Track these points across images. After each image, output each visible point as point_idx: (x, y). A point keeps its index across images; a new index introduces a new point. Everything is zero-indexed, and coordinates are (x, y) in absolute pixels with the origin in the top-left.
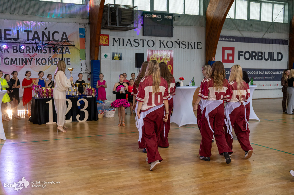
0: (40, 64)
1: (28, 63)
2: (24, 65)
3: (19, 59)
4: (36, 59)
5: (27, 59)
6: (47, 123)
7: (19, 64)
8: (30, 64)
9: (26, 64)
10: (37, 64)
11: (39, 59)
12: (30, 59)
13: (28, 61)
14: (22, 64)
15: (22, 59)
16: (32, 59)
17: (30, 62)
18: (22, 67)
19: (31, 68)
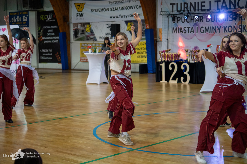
0: (227, 32)
1: (218, 31)
2: (215, 33)
3: (211, 27)
4: (224, 27)
5: (217, 27)
6: (161, 82)
7: (211, 32)
8: (219, 32)
9: (216, 32)
10: (224, 32)
11: (227, 26)
12: (219, 27)
13: (217, 29)
14: (213, 32)
15: (213, 28)
16: (220, 27)
17: (219, 30)
18: (213, 35)
19: (220, 35)
